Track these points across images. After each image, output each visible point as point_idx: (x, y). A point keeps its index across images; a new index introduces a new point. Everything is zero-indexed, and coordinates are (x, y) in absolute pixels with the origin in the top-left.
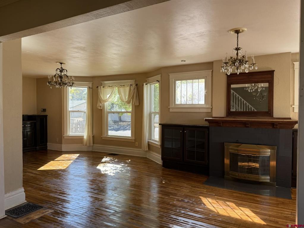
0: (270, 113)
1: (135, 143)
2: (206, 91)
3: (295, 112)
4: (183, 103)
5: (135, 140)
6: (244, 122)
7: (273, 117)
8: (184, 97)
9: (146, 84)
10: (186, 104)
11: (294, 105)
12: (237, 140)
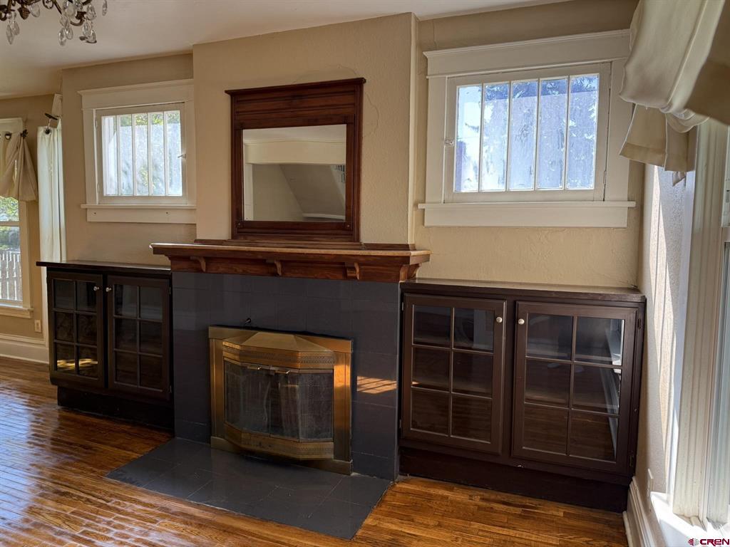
0: (348, 228)
1: (34, 323)
2: (184, 153)
3: (425, 224)
4: (124, 193)
5: (32, 312)
6: (260, 257)
7: (358, 240)
8: (126, 173)
9: (48, 132)
10: (134, 197)
11: (424, 202)
12: (249, 317)
